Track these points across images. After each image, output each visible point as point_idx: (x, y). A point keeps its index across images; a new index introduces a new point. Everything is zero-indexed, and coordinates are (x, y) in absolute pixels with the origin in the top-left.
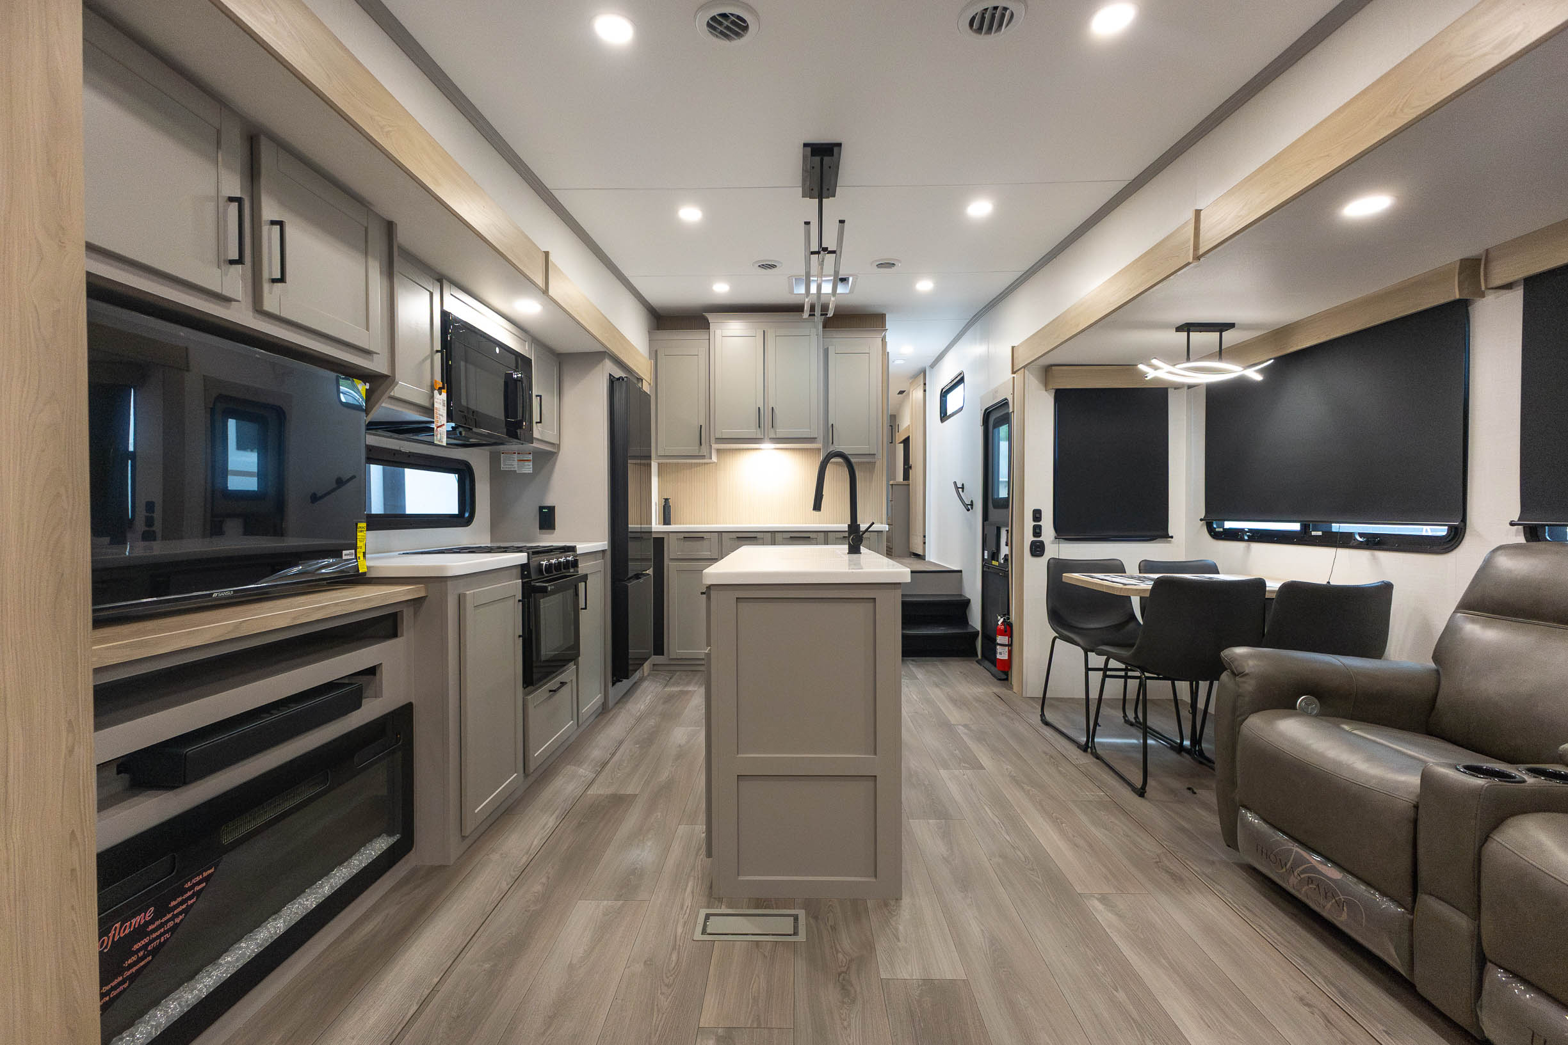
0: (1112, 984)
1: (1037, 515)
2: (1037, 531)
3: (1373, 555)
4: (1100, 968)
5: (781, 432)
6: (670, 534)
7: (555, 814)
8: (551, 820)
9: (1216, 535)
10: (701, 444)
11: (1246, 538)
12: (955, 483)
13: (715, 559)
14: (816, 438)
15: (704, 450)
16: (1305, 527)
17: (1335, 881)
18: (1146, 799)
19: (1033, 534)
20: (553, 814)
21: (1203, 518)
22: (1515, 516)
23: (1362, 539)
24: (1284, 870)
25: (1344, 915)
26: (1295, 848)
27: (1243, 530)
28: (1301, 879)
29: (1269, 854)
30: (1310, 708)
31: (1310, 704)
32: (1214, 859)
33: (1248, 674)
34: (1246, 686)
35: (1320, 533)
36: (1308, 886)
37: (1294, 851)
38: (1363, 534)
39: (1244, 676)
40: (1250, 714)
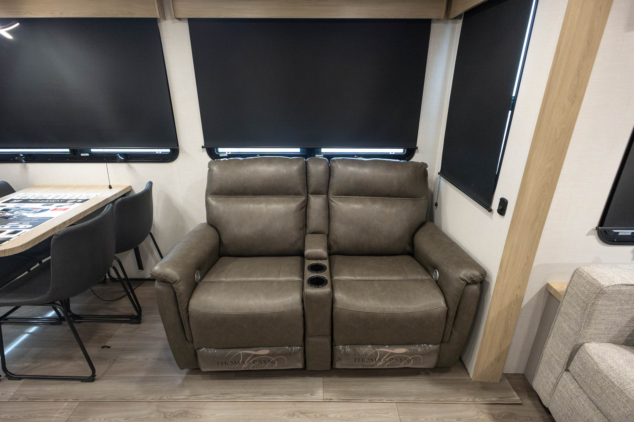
3: (129, 166)
11: (24, 161)
17: (268, 354)
23: (123, 158)
24: (238, 365)
25: (276, 365)
26: (241, 352)
27: (17, 155)
28: (250, 363)
29: (226, 363)
30: (198, 277)
31: (197, 275)
32: (180, 381)
33: (179, 281)
34: (181, 288)
35: (87, 155)
36: (254, 364)
37: (241, 354)
38: (122, 154)
39: (178, 282)
40: (189, 301)
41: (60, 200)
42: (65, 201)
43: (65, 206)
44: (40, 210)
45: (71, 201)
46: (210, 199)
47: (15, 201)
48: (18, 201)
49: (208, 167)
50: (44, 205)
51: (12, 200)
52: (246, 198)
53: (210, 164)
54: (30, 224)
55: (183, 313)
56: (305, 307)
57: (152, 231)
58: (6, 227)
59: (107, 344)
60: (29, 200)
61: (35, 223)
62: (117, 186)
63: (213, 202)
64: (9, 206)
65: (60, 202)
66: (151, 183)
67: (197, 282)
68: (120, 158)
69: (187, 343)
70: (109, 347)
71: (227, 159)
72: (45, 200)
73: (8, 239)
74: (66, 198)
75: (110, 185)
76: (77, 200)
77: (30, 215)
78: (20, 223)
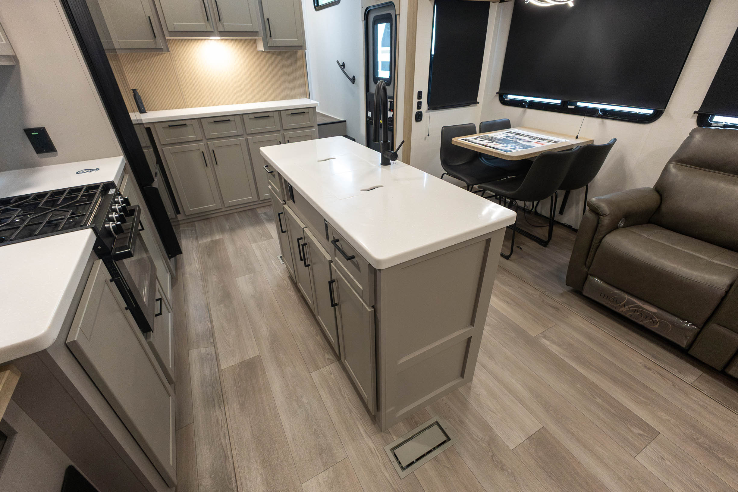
0: (590, 394)
1: (420, 94)
2: (419, 105)
3: (603, 122)
4: (579, 386)
5: (228, 25)
6: (155, 124)
7: (216, 406)
8: (217, 412)
9: (504, 102)
10: (155, 37)
11: (527, 107)
12: (338, 62)
13: (200, 140)
14: (258, 32)
15: (160, 43)
16: (564, 103)
17: (654, 313)
18: (511, 260)
19: (417, 107)
20: (215, 406)
21: (498, 92)
22: (697, 108)
23: (602, 113)
24: (618, 305)
25: (656, 326)
26: (627, 297)
27: (525, 102)
28: (630, 310)
29: (609, 297)
30: (621, 224)
31: (622, 222)
32: (561, 291)
33: (608, 215)
34: (606, 221)
35: (573, 107)
36: (634, 312)
37: (626, 299)
38: (602, 110)
39: (606, 216)
40: (606, 235)
41: (540, 138)
42: (543, 139)
43: (543, 142)
44: (527, 141)
45: (547, 140)
46: (671, 165)
47: (512, 133)
48: (514, 133)
49: (690, 134)
50: (529, 139)
51: (511, 132)
52: (719, 174)
53: (694, 131)
54: (522, 147)
55: (595, 241)
56: (731, 292)
57: (589, 185)
58: (509, 145)
59: (521, 247)
60: (520, 134)
61: (525, 147)
62: (582, 138)
63: (673, 169)
64: (509, 135)
65: (539, 139)
66: (615, 140)
67: (619, 227)
68: (599, 113)
69: (584, 266)
70: (521, 249)
71: (720, 128)
72: (530, 136)
73: (511, 151)
74: (544, 138)
75: (577, 136)
76: (551, 140)
77: (522, 142)
78: (517, 145)
